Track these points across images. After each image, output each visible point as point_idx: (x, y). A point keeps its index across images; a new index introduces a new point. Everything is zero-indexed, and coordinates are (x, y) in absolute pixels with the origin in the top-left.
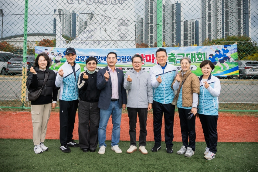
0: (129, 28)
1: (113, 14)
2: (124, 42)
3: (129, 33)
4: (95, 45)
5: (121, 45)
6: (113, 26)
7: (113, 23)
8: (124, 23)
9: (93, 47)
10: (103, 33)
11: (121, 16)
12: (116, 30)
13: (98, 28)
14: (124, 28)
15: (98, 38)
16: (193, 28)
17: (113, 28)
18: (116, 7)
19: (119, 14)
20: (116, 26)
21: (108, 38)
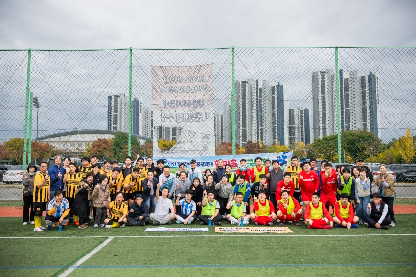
0: (210, 140)
1: (198, 130)
2: (206, 151)
3: (210, 144)
4: (184, 154)
5: (204, 153)
6: (197, 139)
7: (198, 137)
8: (206, 137)
9: (182, 156)
10: (190, 144)
11: (204, 131)
12: (200, 143)
13: (186, 141)
14: (206, 140)
15: (186, 149)
16: (302, 119)
17: (198, 141)
18: (200, 124)
19: (202, 130)
20: (200, 139)
21: (194, 148)
